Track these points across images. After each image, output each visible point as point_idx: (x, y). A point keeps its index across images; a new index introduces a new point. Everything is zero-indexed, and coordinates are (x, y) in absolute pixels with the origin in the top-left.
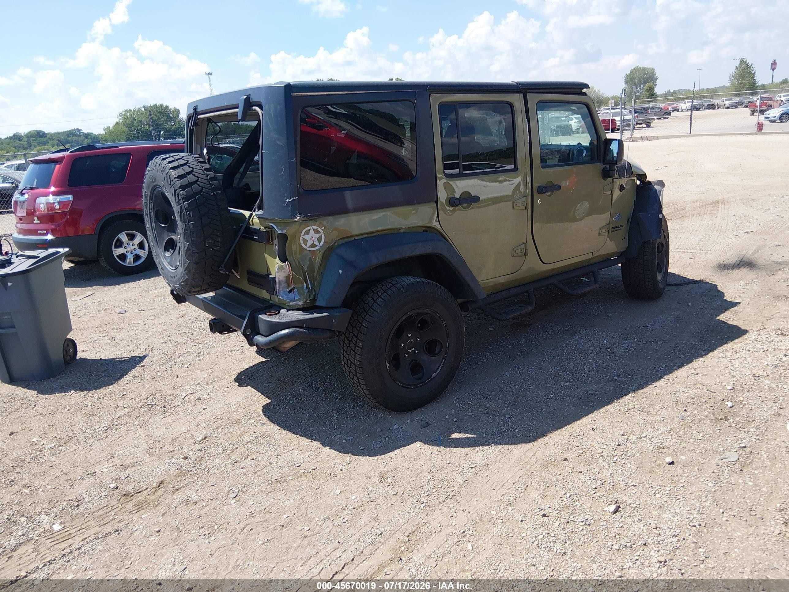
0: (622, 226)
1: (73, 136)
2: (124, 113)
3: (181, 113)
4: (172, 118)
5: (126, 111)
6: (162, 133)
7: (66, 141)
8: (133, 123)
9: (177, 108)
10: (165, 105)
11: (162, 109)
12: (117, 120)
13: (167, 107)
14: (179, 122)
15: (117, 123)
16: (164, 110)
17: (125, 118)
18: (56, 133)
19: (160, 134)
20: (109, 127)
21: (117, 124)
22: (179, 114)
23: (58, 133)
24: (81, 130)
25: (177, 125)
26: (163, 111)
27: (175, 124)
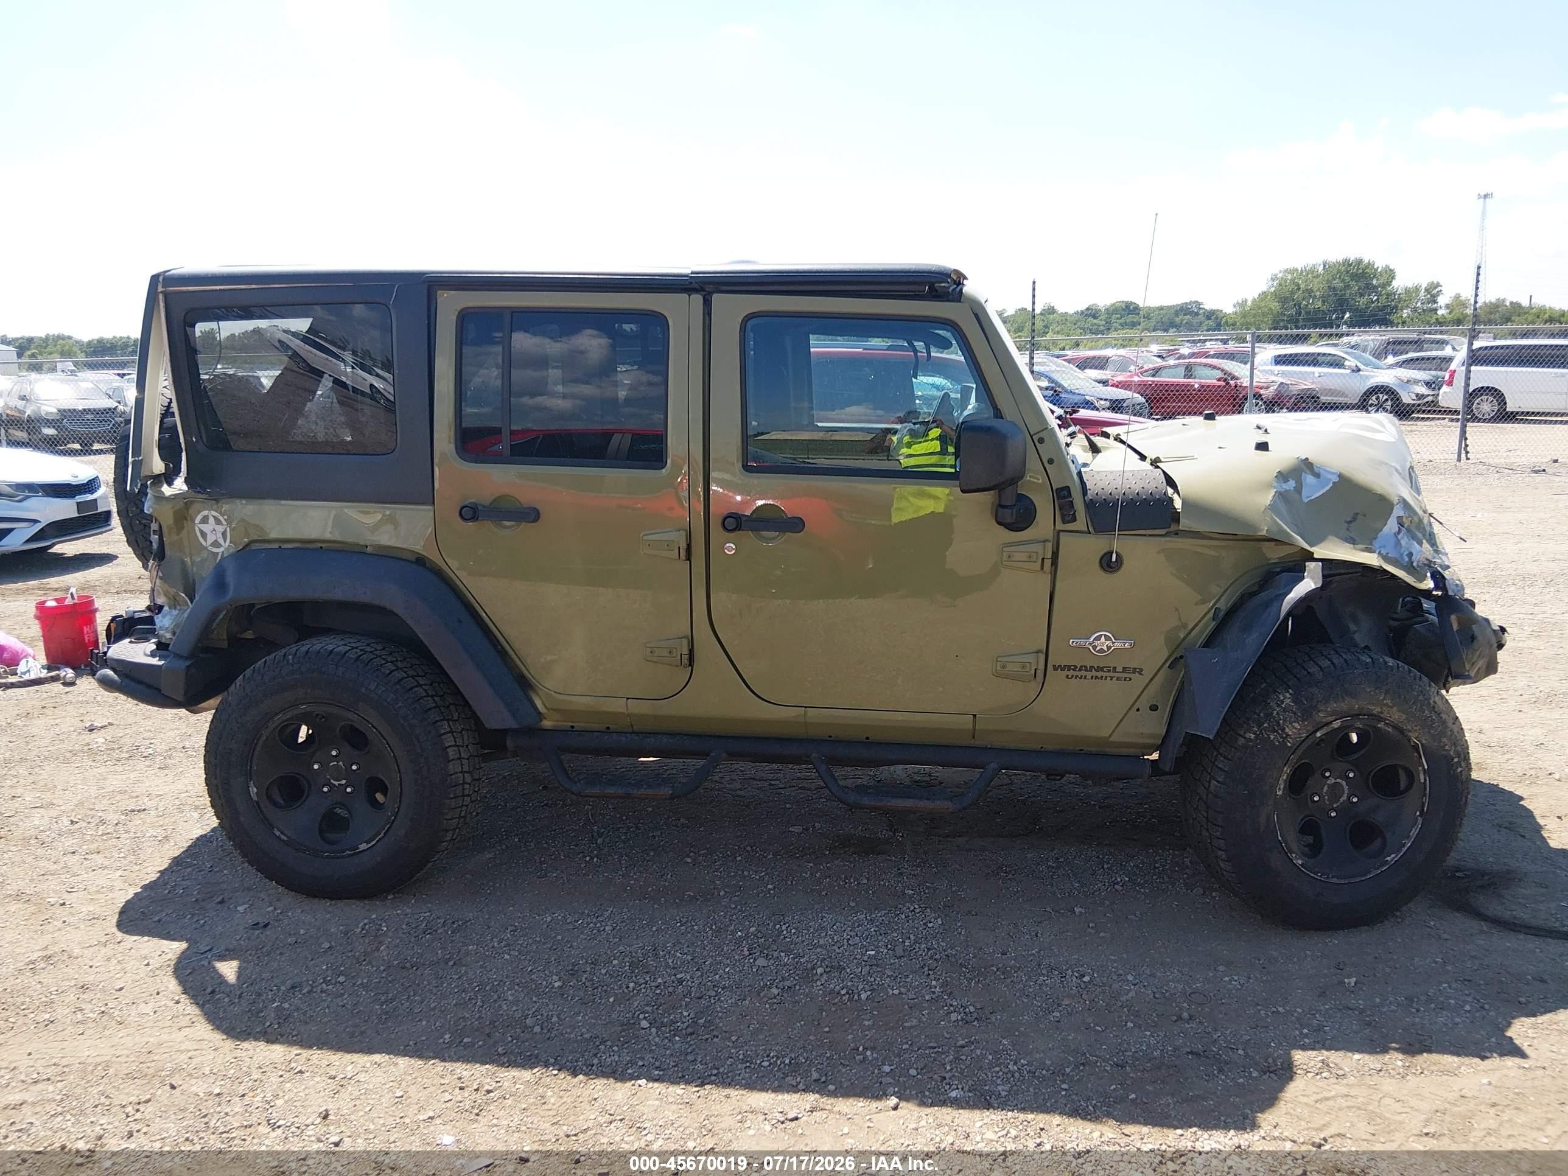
0: (1140, 671)
1: (1185, 315)
2: (1280, 275)
3: (1397, 278)
4: (1375, 287)
5: (1286, 271)
6: (1347, 315)
7: (1171, 323)
8: (1292, 293)
9: (1392, 267)
10: (1366, 261)
11: (1358, 268)
12: (1265, 289)
13: (1370, 265)
14: (1388, 295)
15: (1264, 293)
16: (1364, 270)
17: (1280, 285)
18: (1157, 308)
19: (1343, 317)
20: (1246, 301)
21: (1264, 295)
22: (1393, 278)
23: (1161, 308)
24: (1202, 304)
25: (1383, 300)
26: (1360, 271)
27: (1378, 299)
